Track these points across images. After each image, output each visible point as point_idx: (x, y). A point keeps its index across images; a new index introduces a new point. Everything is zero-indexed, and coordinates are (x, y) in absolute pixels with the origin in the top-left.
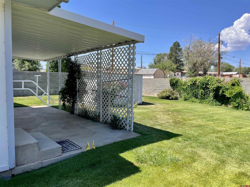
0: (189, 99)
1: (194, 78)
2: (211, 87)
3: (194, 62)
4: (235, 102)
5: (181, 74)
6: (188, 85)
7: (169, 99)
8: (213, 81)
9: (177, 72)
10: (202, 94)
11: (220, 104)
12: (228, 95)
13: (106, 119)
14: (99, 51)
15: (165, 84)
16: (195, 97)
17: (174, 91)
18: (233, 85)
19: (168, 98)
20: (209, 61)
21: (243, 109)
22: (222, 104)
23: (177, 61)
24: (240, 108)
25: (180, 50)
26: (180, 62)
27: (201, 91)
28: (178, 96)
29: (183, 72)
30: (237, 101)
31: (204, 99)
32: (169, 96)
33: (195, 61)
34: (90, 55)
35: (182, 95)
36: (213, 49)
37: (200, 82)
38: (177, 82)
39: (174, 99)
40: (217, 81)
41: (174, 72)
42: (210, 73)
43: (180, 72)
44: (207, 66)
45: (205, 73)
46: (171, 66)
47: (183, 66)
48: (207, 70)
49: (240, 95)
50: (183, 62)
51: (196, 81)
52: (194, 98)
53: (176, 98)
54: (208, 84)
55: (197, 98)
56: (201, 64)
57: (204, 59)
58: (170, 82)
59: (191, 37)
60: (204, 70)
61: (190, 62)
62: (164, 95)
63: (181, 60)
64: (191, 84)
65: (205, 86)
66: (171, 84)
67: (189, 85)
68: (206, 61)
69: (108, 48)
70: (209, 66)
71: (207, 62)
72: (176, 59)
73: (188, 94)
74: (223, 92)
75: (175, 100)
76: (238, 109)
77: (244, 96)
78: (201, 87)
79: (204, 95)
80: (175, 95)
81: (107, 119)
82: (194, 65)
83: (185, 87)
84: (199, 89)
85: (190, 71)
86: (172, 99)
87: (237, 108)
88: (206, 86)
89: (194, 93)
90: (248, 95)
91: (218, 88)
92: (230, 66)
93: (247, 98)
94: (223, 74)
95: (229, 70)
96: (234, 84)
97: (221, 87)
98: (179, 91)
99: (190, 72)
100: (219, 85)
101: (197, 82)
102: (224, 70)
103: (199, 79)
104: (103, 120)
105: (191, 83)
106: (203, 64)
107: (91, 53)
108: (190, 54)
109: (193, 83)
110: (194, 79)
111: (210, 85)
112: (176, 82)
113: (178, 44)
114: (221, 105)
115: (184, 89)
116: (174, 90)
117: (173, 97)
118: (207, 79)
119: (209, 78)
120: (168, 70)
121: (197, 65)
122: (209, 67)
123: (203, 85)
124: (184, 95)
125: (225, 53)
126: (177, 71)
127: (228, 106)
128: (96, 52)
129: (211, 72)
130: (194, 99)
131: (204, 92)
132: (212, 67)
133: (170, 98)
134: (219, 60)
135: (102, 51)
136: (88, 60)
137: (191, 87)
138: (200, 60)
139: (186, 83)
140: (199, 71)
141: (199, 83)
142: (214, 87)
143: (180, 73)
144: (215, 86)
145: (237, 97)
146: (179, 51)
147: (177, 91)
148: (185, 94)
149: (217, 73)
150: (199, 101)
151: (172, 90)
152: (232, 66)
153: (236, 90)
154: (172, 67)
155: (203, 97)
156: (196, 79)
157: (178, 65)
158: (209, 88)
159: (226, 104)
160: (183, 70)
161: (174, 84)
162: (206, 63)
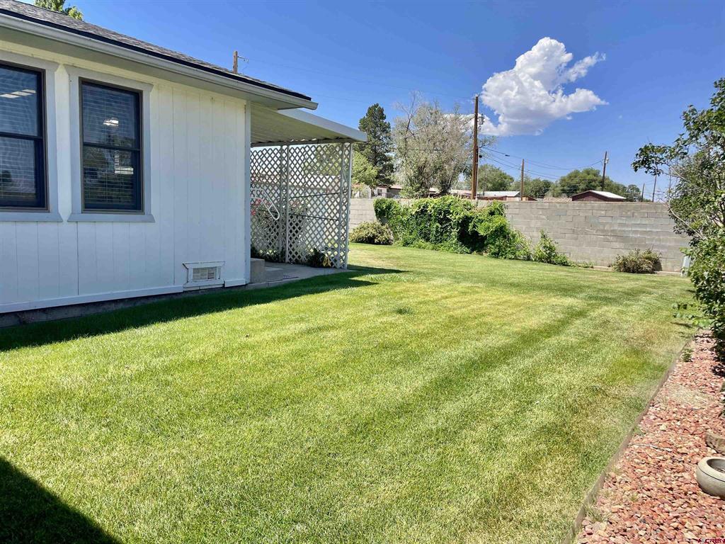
0: (412, 243)
1: (423, 199)
2: (455, 218)
3: (420, 164)
4: (493, 245)
5: (388, 191)
6: (411, 214)
7: (374, 243)
8: (457, 207)
9: (378, 188)
10: (437, 232)
11: (468, 251)
12: (482, 233)
13: (297, 257)
14: (284, 147)
15: (364, 212)
16: (424, 238)
17: (384, 227)
18: (492, 213)
19: (370, 240)
20: (453, 163)
21: (505, 258)
22: (473, 250)
23: (377, 157)
24: (502, 255)
25: (385, 129)
26: (386, 160)
27: (435, 226)
28: (392, 237)
29: (392, 187)
30: (497, 243)
31: (441, 242)
32: (374, 237)
33: (423, 159)
34: (264, 152)
35: (400, 235)
36: (463, 131)
37: (434, 208)
38: (389, 207)
39: (383, 244)
40: (465, 205)
41: (372, 187)
42: (456, 191)
43: (384, 186)
44: (449, 173)
45: (444, 192)
46: (365, 169)
47: (392, 171)
48: (450, 185)
49: (501, 232)
50: (392, 162)
51: (426, 206)
52: (423, 240)
53: (388, 241)
54: (449, 213)
55: (428, 240)
56: (436, 170)
57: (444, 158)
58: (376, 207)
59: (413, 98)
60: (442, 183)
61: (411, 162)
62: (363, 234)
63: (386, 154)
64: (416, 212)
65: (443, 217)
66: (376, 211)
67: (413, 213)
68: (447, 162)
69: (303, 143)
70: (454, 173)
71: (450, 165)
72: (375, 151)
73: (411, 234)
74: (474, 226)
75: (386, 244)
76: (497, 257)
77: (508, 234)
78: (436, 217)
79: (442, 234)
80: (385, 235)
81: (299, 257)
82: (420, 170)
83: (405, 218)
84: (431, 222)
85: (411, 185)
86: (379, 243)
87: (496, 255)
88: (445, 216)
89: (422, 229)
90: (514, 233)
91: (466, 220)
92: (503, 176)
93: (514, 236)
94: (485, 196)
95: (501, 186)
96: (494, 212)
97: (471, 217)
98: (393, 227)
99: (411, 188)
100: (468, 214)
101: (430, 208)
102: (490, 185)
103: (433, 203)
104: (290, 259)
105: (416, 210)
106: (441, 168)
107: (267, 148)
108: (410, 142)
109: (422, 210)
110: (424, 201)
111: (452, 213)
112: (387, 207)
113: (381, 111)
114: (471, 253)
115: (402, 221)
116: (382, 225)
117: (382, 238)
118: (448, 202)
119: (450, 201)
120: (357, 181)
121: (427, 170)
122: (454, 177)
123: (440, 214)
124: (403, 234)
125: (491, 141)
126: (377, 185)
127: (482, 255)
128: (279, 147)
129: (458, 189)
130: (422, 242)
131: (441, 228)
132: (462, 178)
133: (376, 240)
134: (476, 160)
135: (290, 147)
136: (261, 159)
137: (417, 218)
138: (432, 158)
139: (407, 209)
140: (431, 186)
141: (433, 211)
142: (459, 218)
143: (384, 190)
144: (462, 216)
145: (498, 236)
146: (383, 131)
147: (390, 227)
148: (406, 232)
149: (471, 192)
150: (431, 247)
151: (378, 224)
152: (509, 176)
153: (497, 221)
154: (367, 173)
155: (440, 237)
156: (427, 203)
157: (381, 168)
158: (449, 220)
159: (480, 251)
160: (393, 183)
161: (383, 213)
162: (447, 167)
